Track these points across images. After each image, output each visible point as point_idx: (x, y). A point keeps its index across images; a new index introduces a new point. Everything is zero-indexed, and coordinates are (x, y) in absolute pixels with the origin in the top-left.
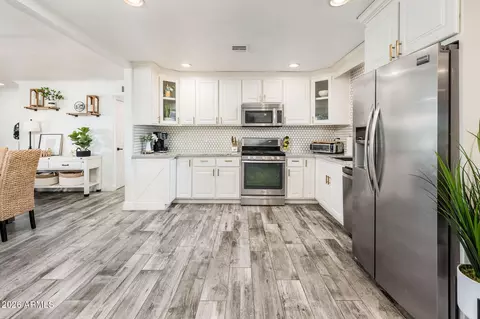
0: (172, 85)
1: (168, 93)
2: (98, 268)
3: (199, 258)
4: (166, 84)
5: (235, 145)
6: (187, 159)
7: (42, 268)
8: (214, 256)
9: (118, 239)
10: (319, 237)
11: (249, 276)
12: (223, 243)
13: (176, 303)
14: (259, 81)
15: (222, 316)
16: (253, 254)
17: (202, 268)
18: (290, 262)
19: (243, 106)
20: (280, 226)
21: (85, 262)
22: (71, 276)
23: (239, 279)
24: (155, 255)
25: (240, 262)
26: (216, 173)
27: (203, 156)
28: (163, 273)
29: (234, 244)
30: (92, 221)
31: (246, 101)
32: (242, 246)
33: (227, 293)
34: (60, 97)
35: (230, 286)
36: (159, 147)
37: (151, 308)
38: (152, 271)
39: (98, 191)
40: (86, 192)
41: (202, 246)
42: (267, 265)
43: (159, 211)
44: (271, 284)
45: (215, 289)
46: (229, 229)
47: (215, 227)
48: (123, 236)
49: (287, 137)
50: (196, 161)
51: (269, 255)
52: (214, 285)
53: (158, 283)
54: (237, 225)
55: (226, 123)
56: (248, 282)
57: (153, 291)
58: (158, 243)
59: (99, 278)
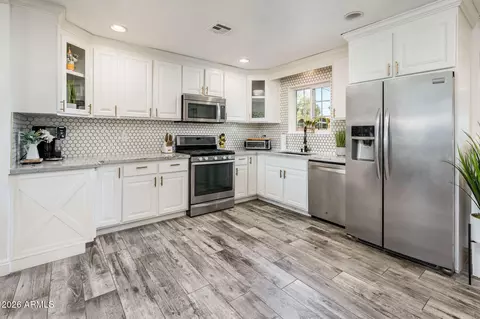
5: (169, 144)
6: (116, 168)
14: (202, 71)
19: (183, 97)
26: (159, 181)
27: (138, 161)
31: (186, 91)
50: (129, 169)
55: (163, 116)
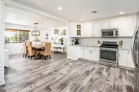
0: (80, 26)
1: (79, 28)
2: (54, 70)
3: (75, 75)
4: (78, 26)
5: (99, 43)
7: (47, 67)
8: (80, 76)
9: (62, 65)
10: (124, 84)
11: (85, 85)
12: (85, 73)
13: (63, 83)
14: (108, 21)
15: (70, 91)
16: (91, 79)
17: (74, 78)
18: (103, 87)
19: (102, 30)
20: (109, 74)
21: (53, 68)
22: (50, 69)
23: (82, 84)
24: (66, 71)
25: (86, 80)
26: (91, 52)
27: (87, 46)
28: (65, 75)
29: (88, 75)
30: (60, 59)
31: (103, 28)
32: (90, 76)
33: (76, 86)
34: (58, 31)
35: (78, 85)
36: (77, 43)
37: (58, 82)
38: (63, 74)
39: (65, 53)
40: (62, 53)
41: (78, 72)
42: (93, 84)
43: (74, 60)
44: (90, 90)
45: (74, 84)
46: (90, 70)
47: (85, 68)
48: (63, 64)
49: (122, 41)
51: (97, 82)
52: (74, 83)
53: (63, 77)
54: (93, 69)
56: (83, 86)
57: (61, 78)
58: (69, 68)
59: (53, 72)
